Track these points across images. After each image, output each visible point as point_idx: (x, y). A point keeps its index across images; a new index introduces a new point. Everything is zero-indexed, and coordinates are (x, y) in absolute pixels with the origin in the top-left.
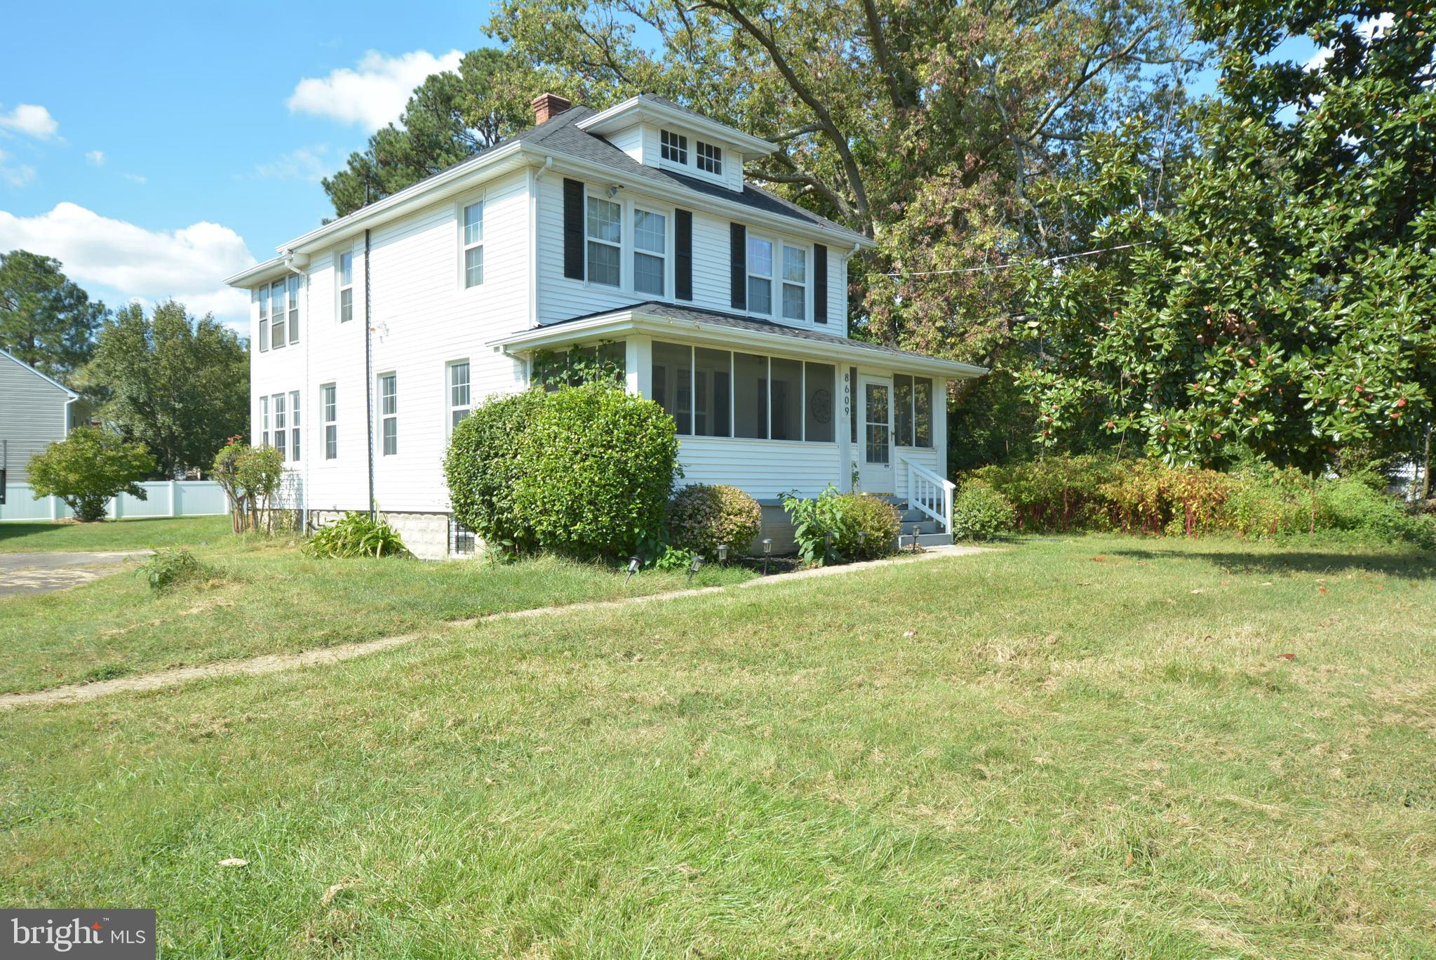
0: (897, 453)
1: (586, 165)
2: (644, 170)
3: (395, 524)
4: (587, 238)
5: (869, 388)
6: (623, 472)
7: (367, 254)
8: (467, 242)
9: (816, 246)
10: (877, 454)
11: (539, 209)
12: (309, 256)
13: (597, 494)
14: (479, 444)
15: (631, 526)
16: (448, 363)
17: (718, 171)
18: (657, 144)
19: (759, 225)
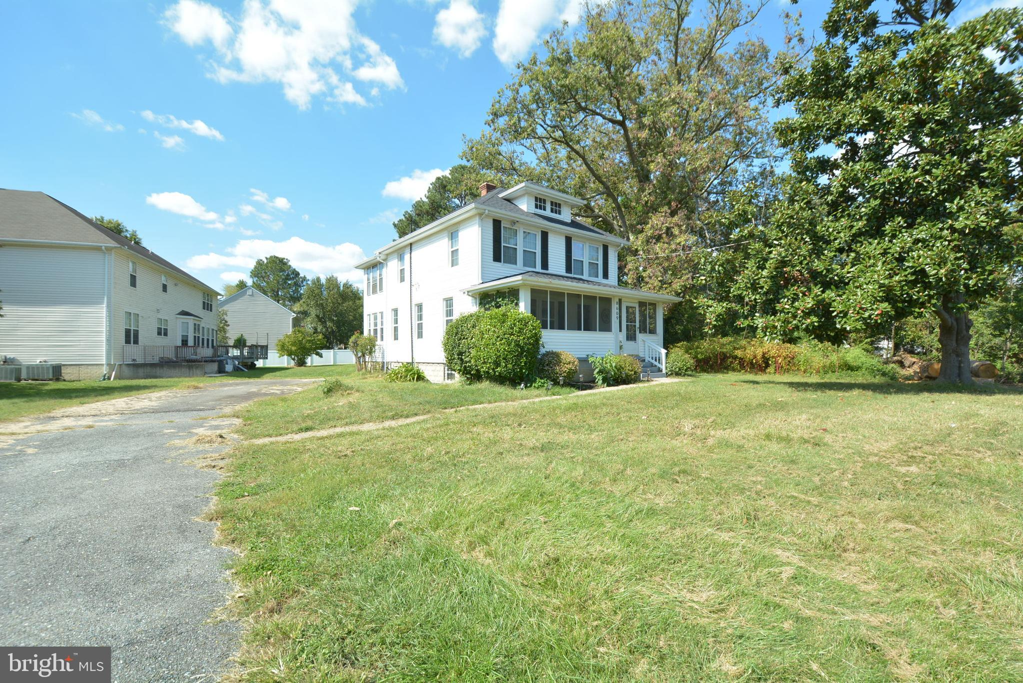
0: (640, 336)
1: (502, 213)
2: (528, 214)
3: (422, 368)
4: (503, 244)
5: (628, 308)
6: (518, 345)
7: (411, 253)
8: (452, 247)
9: (604, 245)
10: (631, 337)
11: (482, 232)
12: (387, 255)
13: (507, 355)
14: (457, 334)
15: (521, 369)
16: (444, 299)
17: (560, 213)
18: (533, 203)
19: (578, 237)
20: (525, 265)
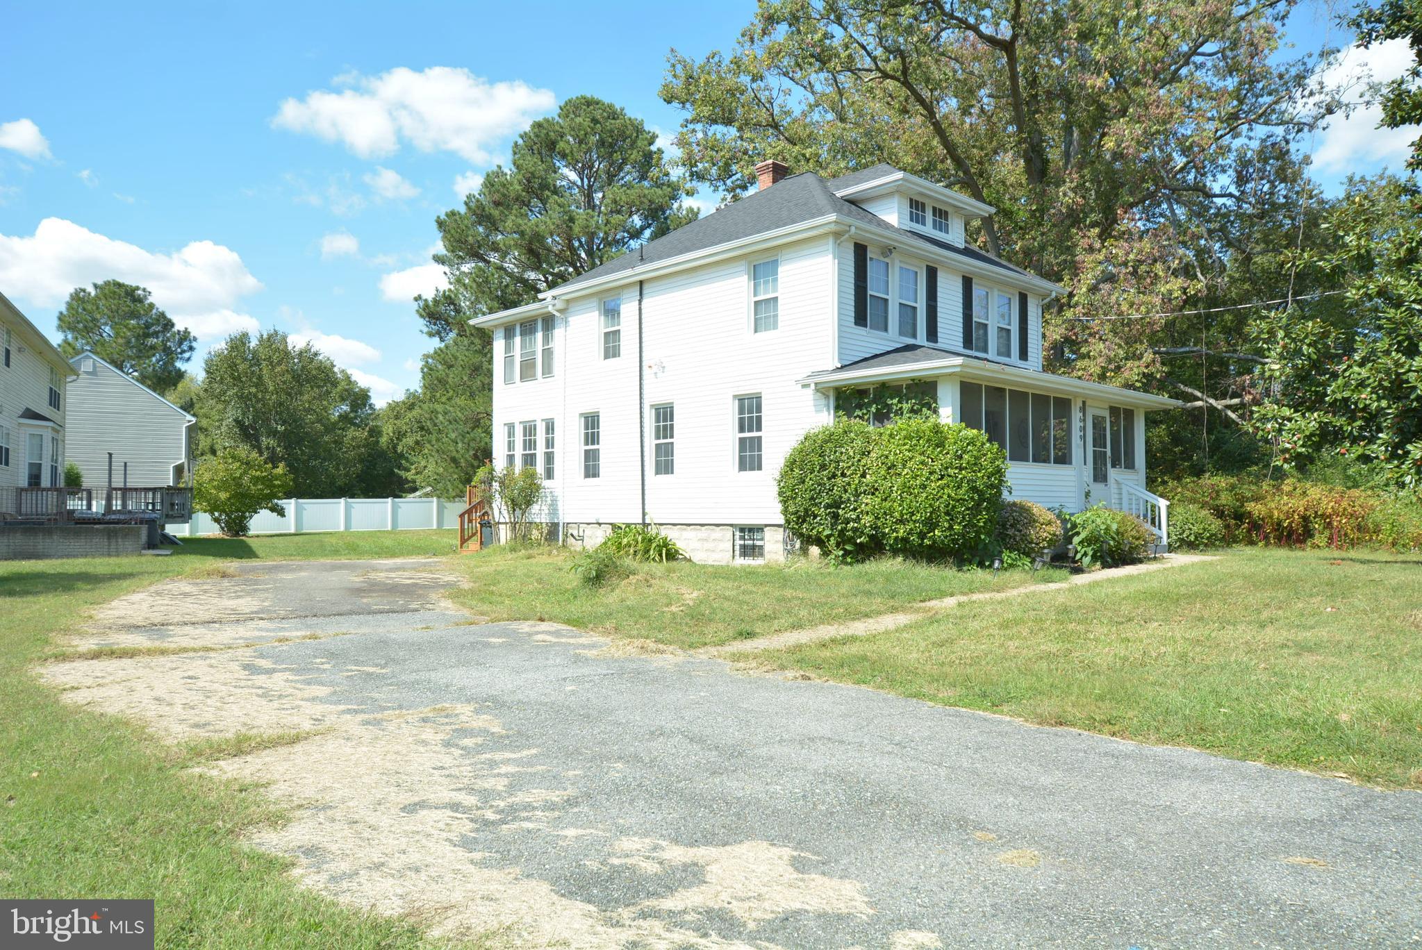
0: (1113, 474)
1: (858, 228)
2: (898, 230)
3: (671, 534)
4: (870, 292)
5: (1095, 418)
6: (974, 489)
7: (640, 301)
8: (755, 295)
9: (1020, 293)
10: (1100, 476)
11: (840, 269)
12: (568, 301)
13: (954, 507)
14: (823, 467)
15: (978, 533)
16: (735, 396)
17: (947, 232)
18: (907, 210)
19: (982, 277)
20: (901, 333)
